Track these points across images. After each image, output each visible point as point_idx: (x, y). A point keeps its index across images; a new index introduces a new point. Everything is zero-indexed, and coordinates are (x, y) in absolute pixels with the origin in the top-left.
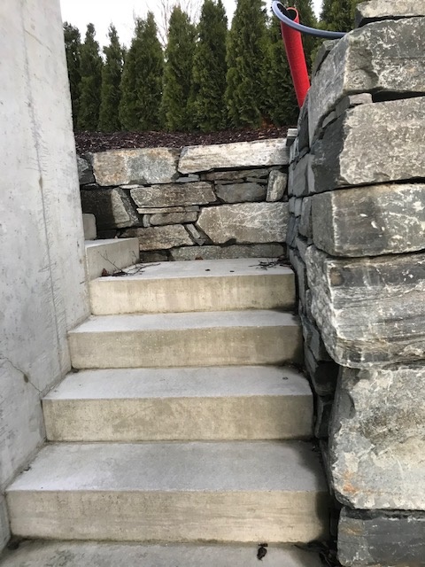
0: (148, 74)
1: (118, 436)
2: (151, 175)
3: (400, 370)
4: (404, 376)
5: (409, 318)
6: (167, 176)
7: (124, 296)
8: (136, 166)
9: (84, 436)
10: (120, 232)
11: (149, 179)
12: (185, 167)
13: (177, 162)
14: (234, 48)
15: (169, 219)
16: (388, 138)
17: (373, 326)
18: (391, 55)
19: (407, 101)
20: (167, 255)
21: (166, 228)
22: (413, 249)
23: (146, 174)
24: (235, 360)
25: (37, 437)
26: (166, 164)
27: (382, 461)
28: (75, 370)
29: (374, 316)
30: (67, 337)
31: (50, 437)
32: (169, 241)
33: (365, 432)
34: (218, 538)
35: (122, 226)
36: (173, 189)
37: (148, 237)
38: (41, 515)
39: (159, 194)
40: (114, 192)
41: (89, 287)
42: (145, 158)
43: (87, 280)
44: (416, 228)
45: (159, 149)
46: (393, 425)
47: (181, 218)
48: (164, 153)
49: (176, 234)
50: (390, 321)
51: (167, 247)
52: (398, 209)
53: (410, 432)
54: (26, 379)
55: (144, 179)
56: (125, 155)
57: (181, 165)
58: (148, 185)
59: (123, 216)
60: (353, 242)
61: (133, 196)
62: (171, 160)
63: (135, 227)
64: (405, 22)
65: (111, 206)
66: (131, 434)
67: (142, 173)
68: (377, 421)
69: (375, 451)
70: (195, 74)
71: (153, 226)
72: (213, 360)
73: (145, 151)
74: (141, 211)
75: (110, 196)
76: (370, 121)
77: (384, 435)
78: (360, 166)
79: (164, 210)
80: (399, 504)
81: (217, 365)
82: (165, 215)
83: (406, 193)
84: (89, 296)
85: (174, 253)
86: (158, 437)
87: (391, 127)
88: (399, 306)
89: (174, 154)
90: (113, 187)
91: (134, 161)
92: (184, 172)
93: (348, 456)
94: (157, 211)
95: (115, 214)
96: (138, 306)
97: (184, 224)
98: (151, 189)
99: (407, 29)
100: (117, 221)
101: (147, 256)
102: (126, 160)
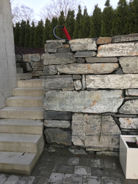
0: (40, 34)
1: (18, 106)
2: (35, 60)
3: (52, 91)
4: (52, 92)
5: (52, 84)
6: (39, 60)
7: (24, 84)
8: (32, 57)
9: (13, 105)
10: (28, 72)
11: (34, 60)
12: (42, 58)
13: (41, 57)
14: (57, 30)
15: (39, 69)
16: (50, 59)
17: (47, 84)
18: (50, 48)
19: (52, 54)
20: (38, 77)
21: (38, 71)
22: (53, 74)
23: (34, 59)
24: (41, 95)
25: (4, 105)
26: (38, 57)
27: (49, 104)
28: (13, 96)
29: (48, 83)
30: (12, 90)
31: (7, 106)
32: (38, 74)
33: (47, 100)
34: (30, 118)
35: (28, 71)
36: (40, 63)
37: (34, 73)
38: (4, 114)
39: (37, 64)
40: (27, 63)
41: (17, 82)
42: (34, 56)
43: (17, 80)
44: (53, 71)
45: (37, 54)
46: (51, 99)
47: (41, 69)
48: (38, 55)
49: (40, 73)
50: (50, 84)
51: (38, 75)
52: (51, 69)
53: (53, 100)
54: (3, 95)
55: (33, 61)
56: (30, 55)
57: (41, 58)
58: (34, 62)
59: (29, 68)
60: (46, 73)
61: (31, 64)
62: (39, 57)
63: (31, 71)
64: (51, 43)
65: (26, 66)
66: (20, 105)
67: (33, 59)
68: (49, 98)
69: (48, 102)
70: (50, 35)
71: (35, 71)
72: (37, 95)
73: (34, 54)
74: (33, 67)
75: (26, 64)
76: (47, 57)
77: (49, 100)
78: (46, 63)
79: (38, 67)
80: (51, 109)
81: (38, 96)
82: (38, 68)
83: (53, 66)
84: (17, 83)
85: (40, 77)
86: (25, 106)
87: (50, 58)
88: (51, 82)
89: (40, 55)
90: (27, 62)
91: (32, 56)
92: (42, 59)
93: (45, 103)
94: (36, 67)
95: (27, 68)
96: (26, 86)
97: (42, 70)
98: (35, 63)
99: (52, 44)
100: (28, 69)
101: (34, 77)
102: (30, 56)
